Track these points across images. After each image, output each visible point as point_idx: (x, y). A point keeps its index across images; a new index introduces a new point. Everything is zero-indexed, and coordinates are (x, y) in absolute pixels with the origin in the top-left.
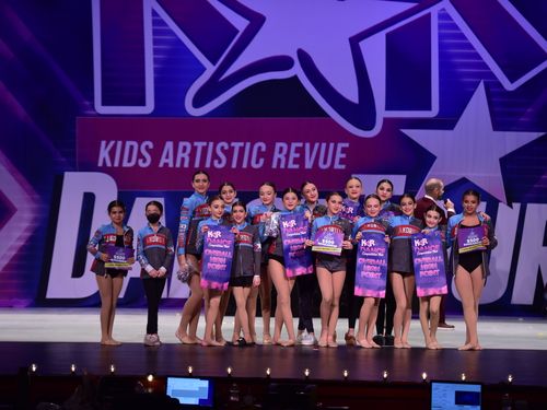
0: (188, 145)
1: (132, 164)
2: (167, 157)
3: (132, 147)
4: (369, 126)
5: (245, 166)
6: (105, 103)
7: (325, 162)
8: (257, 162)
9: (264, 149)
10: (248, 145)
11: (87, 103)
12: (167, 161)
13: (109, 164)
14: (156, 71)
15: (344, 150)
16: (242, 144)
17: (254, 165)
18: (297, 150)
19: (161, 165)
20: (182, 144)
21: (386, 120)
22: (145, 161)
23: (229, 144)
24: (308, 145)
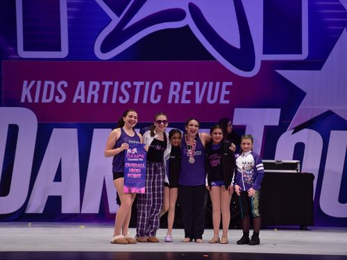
0: (97, 84)
1: (50, 100)
2: (80, 94)
3: (49, 86)
4: (249, 67)
5: (145, 101)
6: (26, 49)
7: (212, 98)
8: (155, 98)
9: (161, 87)
10: (148, 83)
11: (11, 48)
12: (79, 97)
13: (30, 100)
14: (70, 22)
15: (228, 88)
16: (142, 83)
17: (153, 101)
18: (189, 88)
19: (74, 101)
20: (92, 84)
21: (263, 62)
22: (60, 98)
23: (132, 84)
24: (198, 84)
